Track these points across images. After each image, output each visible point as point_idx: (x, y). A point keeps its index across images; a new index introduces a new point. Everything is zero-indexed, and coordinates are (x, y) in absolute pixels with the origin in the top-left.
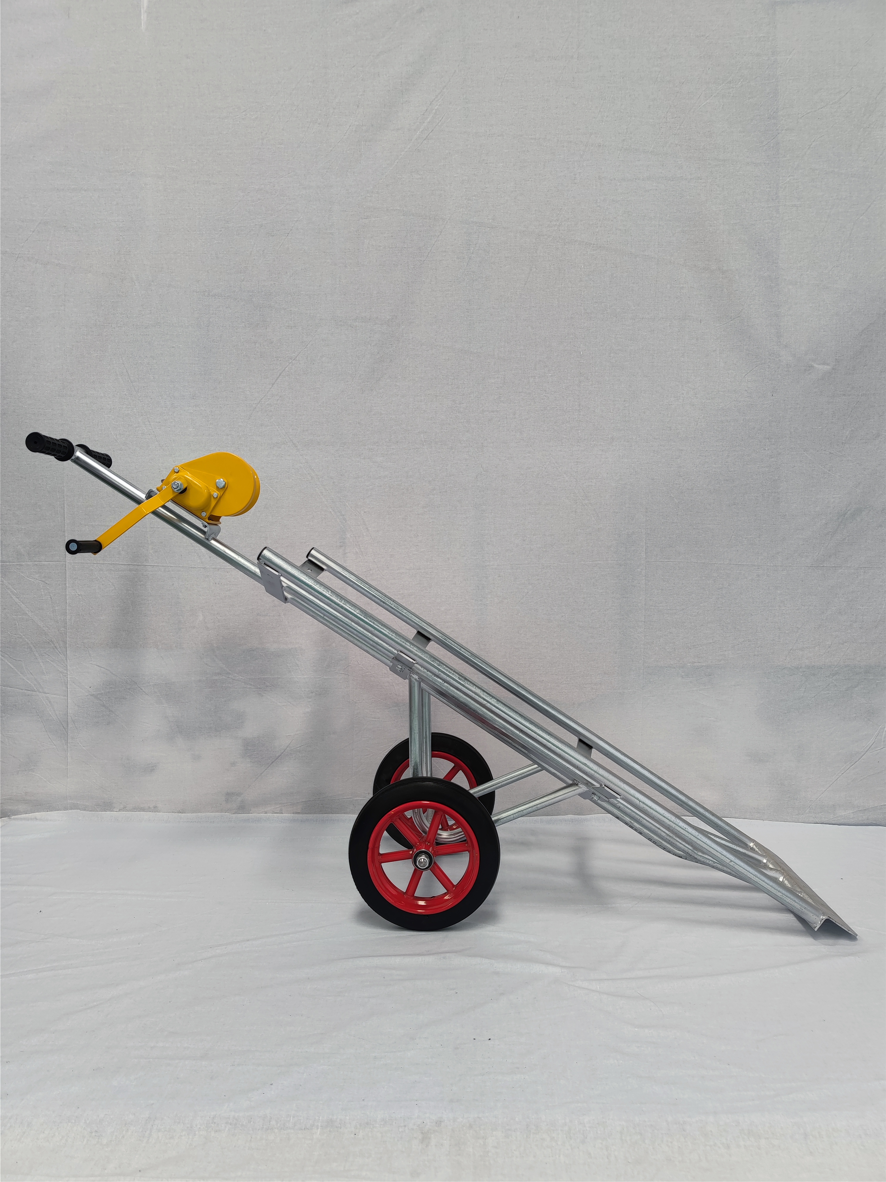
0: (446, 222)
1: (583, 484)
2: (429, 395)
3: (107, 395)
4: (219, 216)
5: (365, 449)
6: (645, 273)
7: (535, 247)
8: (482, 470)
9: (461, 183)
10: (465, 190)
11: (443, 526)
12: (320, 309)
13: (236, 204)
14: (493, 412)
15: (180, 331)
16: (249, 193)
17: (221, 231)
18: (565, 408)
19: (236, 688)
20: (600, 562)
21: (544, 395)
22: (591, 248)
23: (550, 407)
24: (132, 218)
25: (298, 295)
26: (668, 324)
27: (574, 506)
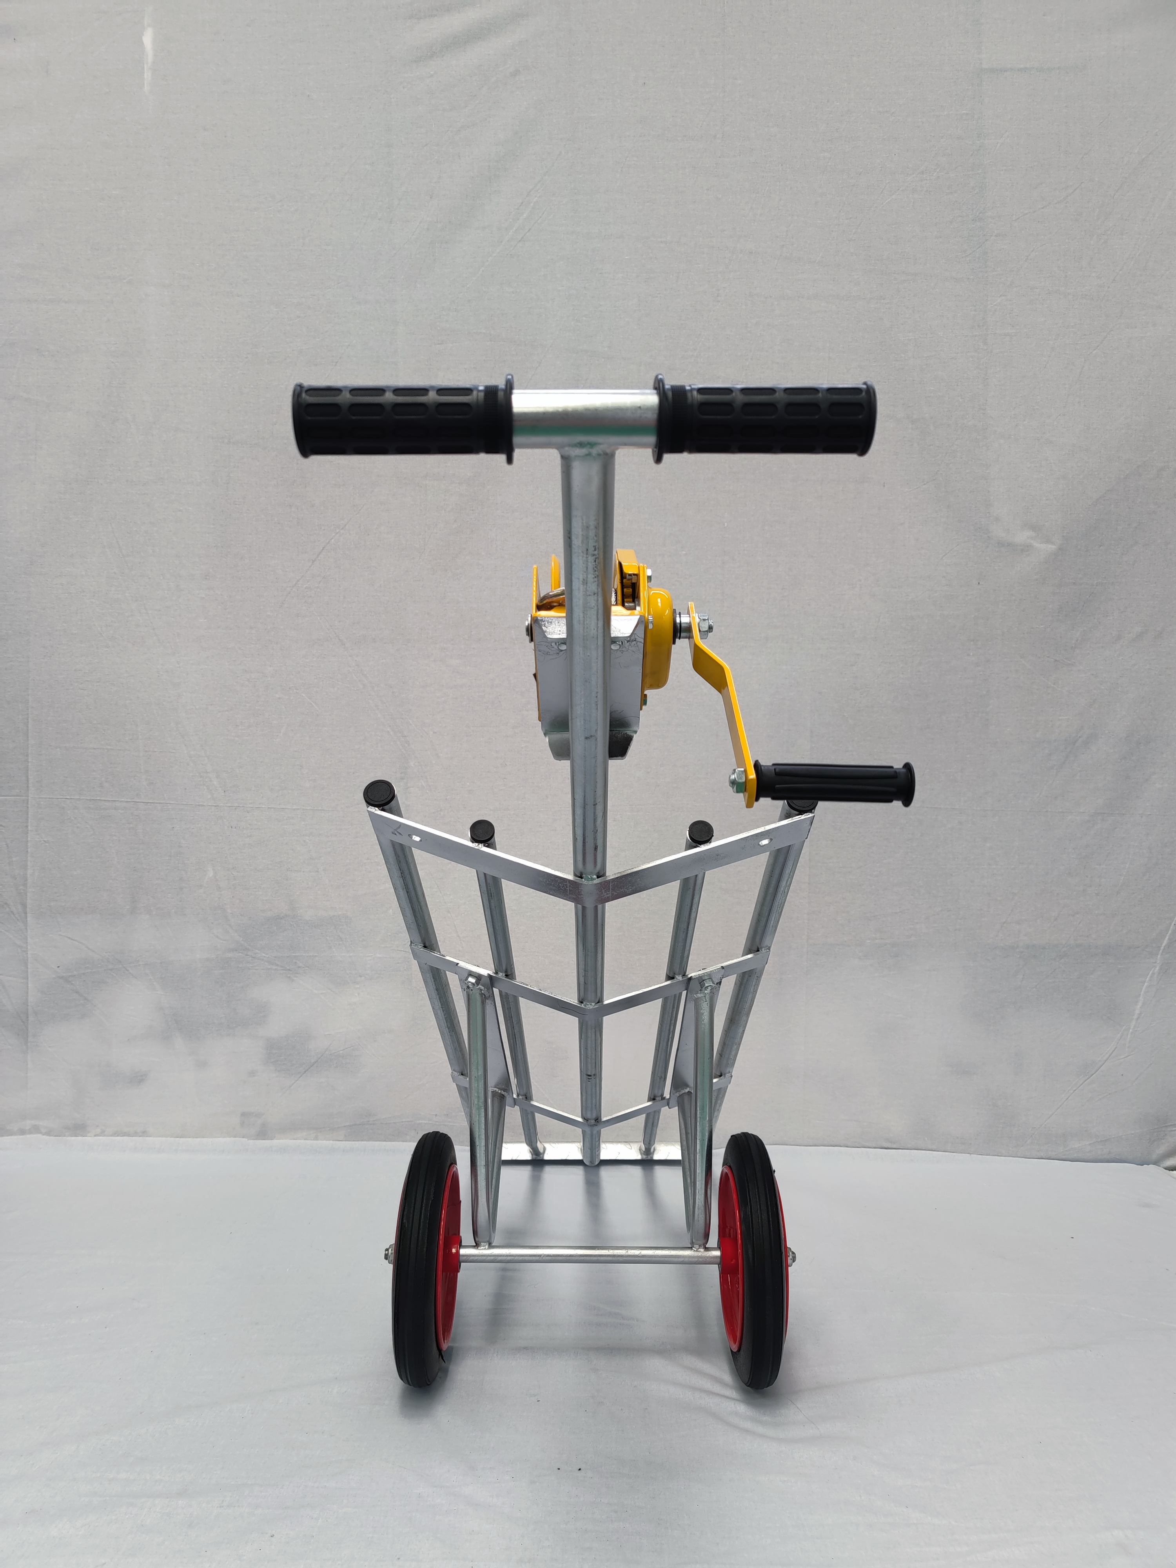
0: (547, 349)
3: (89, 573)
4: (245, 338)
5: (436, 648)
10: (572, 309)
15: (189, 489)
19: (257, 970)
24: (128, 339)
26: (841, 489)
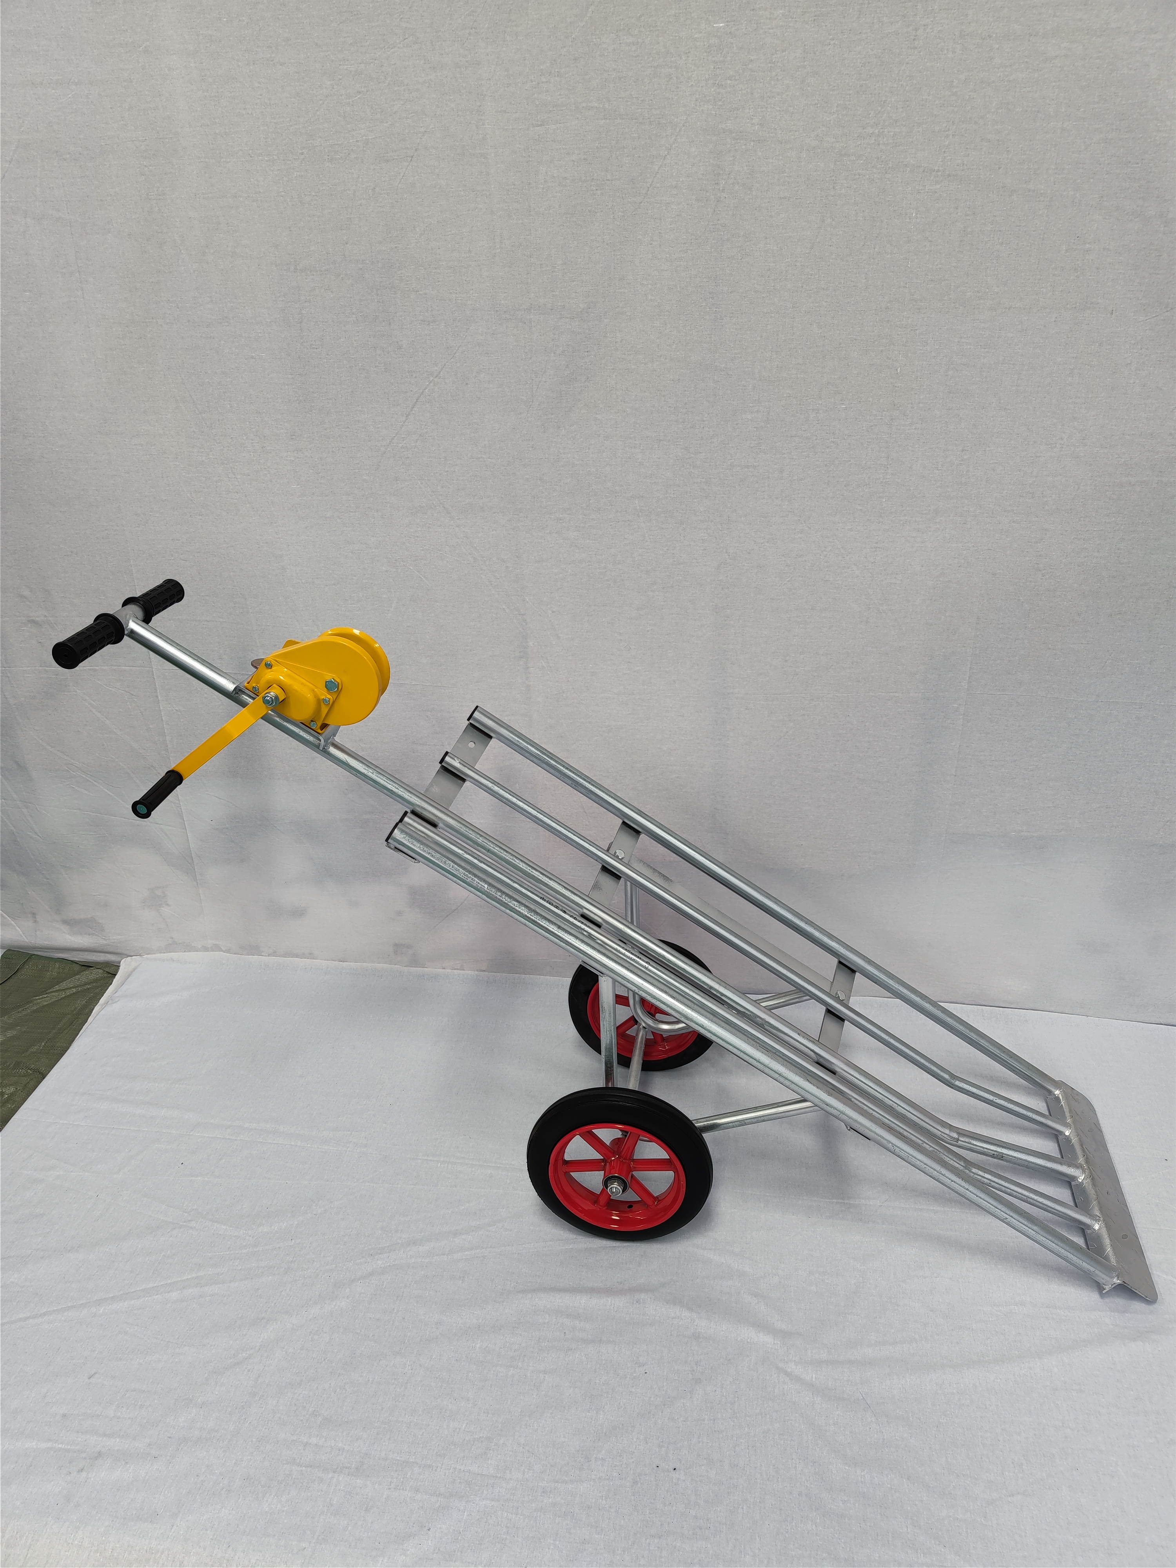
0: (678, 130)
1: (882, 581)
2: (647, 437)
3: (167, 433)
4: (297, 127)
5: (551, 518)
6: (1024, 224)
7: (833, 178)
8: (727, 557)
9: (706, 52)
10: (713, 67)
11: (666, 637)
12: (472, 292)
13: (321, 102)
14: (748, 467)
15: (259, 331)
16: (340, 79)
17: (302, 153)
18: (864, 462)
20: (897, 695)
21: (830, 440)
22: (932, 178)
23: (840, 460)
24: (158, 133)
25: (436, 268)
26: (1053, 319)
27: (865, 614)
